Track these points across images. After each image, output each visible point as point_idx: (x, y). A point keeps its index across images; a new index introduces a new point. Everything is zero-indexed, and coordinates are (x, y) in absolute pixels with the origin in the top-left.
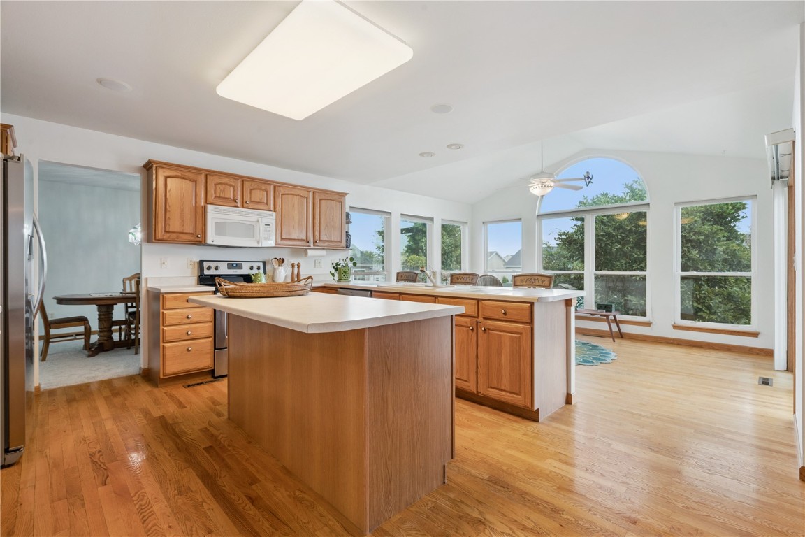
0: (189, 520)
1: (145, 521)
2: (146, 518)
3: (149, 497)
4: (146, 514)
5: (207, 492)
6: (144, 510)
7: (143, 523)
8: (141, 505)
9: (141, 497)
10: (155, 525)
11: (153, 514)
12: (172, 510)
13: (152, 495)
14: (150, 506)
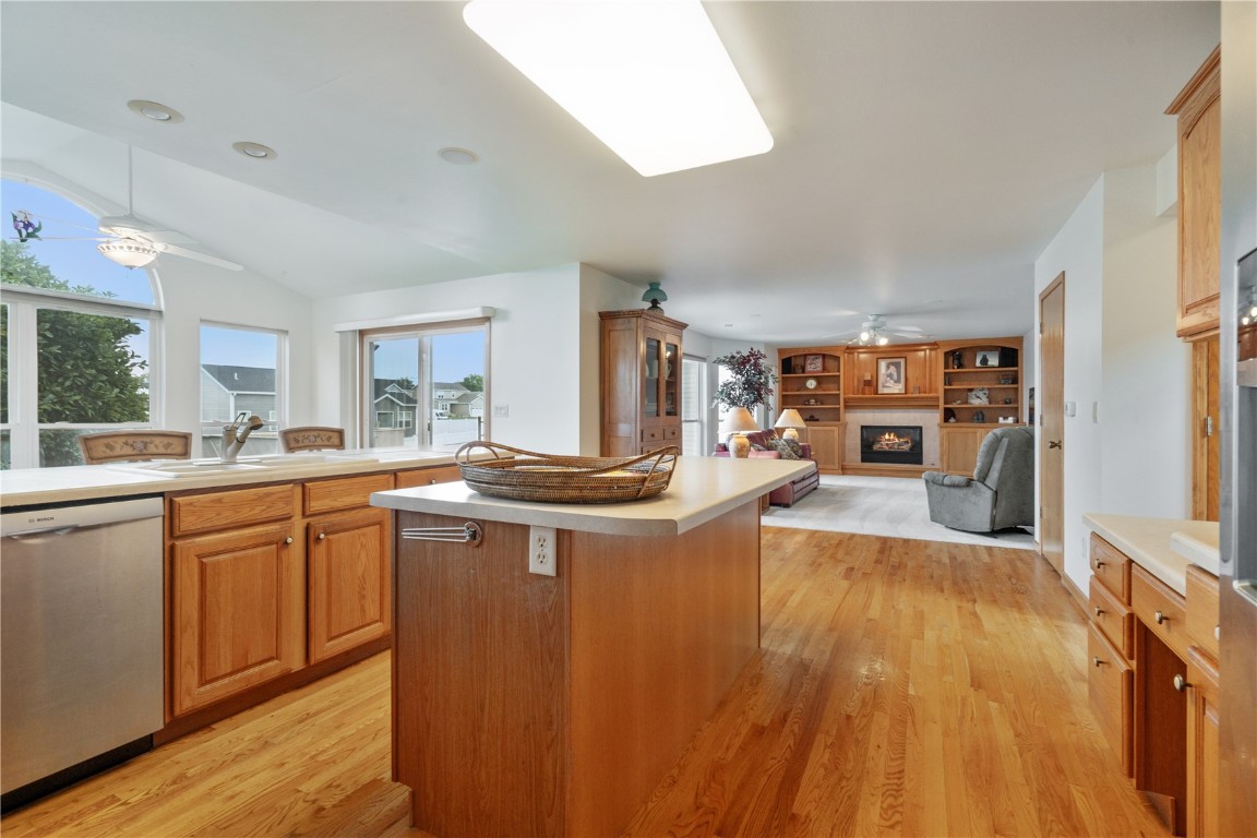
0: (857, 739)
1: (900, 772)
2: (897, 775)
3: (878, 804)
4: (896, 781)
5: (811, 757)
6: (895, 787)
7: (903, 771)
8: (895, 798)
9: (890, 812)
10: (892, 760)
11: (889, 774)
12: (864, 762)
13: (873, 804)
14: (886, 788)
